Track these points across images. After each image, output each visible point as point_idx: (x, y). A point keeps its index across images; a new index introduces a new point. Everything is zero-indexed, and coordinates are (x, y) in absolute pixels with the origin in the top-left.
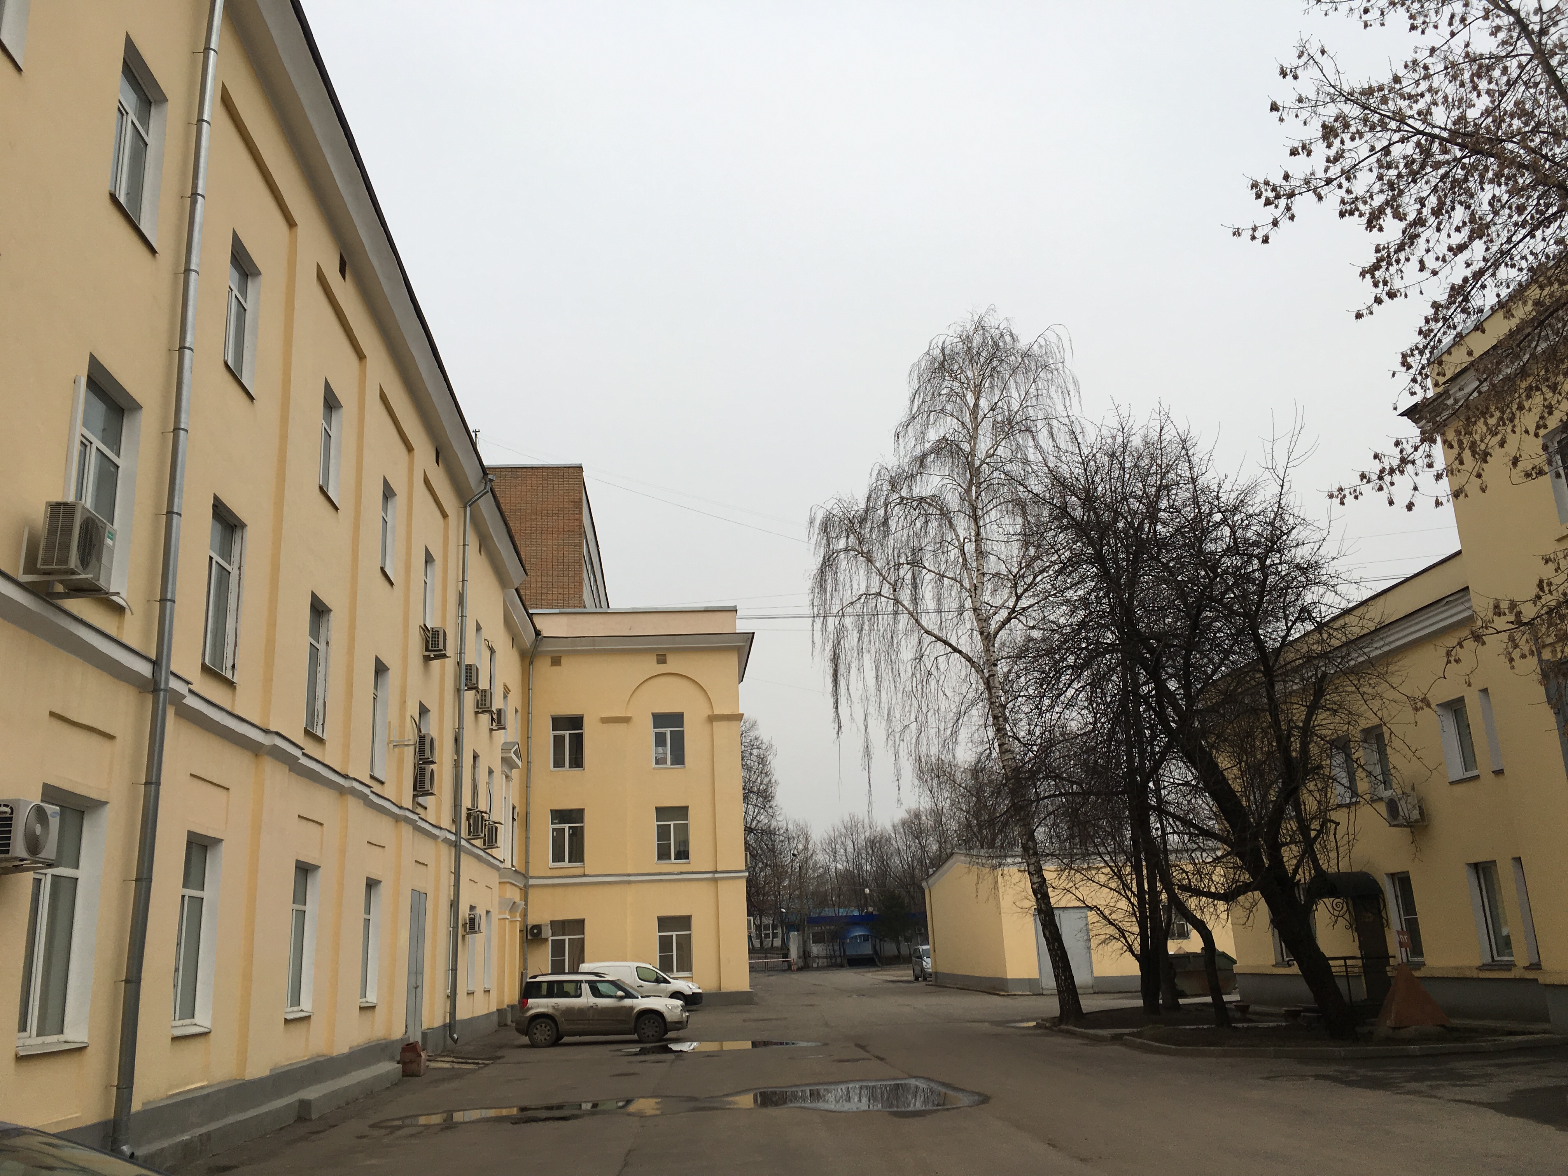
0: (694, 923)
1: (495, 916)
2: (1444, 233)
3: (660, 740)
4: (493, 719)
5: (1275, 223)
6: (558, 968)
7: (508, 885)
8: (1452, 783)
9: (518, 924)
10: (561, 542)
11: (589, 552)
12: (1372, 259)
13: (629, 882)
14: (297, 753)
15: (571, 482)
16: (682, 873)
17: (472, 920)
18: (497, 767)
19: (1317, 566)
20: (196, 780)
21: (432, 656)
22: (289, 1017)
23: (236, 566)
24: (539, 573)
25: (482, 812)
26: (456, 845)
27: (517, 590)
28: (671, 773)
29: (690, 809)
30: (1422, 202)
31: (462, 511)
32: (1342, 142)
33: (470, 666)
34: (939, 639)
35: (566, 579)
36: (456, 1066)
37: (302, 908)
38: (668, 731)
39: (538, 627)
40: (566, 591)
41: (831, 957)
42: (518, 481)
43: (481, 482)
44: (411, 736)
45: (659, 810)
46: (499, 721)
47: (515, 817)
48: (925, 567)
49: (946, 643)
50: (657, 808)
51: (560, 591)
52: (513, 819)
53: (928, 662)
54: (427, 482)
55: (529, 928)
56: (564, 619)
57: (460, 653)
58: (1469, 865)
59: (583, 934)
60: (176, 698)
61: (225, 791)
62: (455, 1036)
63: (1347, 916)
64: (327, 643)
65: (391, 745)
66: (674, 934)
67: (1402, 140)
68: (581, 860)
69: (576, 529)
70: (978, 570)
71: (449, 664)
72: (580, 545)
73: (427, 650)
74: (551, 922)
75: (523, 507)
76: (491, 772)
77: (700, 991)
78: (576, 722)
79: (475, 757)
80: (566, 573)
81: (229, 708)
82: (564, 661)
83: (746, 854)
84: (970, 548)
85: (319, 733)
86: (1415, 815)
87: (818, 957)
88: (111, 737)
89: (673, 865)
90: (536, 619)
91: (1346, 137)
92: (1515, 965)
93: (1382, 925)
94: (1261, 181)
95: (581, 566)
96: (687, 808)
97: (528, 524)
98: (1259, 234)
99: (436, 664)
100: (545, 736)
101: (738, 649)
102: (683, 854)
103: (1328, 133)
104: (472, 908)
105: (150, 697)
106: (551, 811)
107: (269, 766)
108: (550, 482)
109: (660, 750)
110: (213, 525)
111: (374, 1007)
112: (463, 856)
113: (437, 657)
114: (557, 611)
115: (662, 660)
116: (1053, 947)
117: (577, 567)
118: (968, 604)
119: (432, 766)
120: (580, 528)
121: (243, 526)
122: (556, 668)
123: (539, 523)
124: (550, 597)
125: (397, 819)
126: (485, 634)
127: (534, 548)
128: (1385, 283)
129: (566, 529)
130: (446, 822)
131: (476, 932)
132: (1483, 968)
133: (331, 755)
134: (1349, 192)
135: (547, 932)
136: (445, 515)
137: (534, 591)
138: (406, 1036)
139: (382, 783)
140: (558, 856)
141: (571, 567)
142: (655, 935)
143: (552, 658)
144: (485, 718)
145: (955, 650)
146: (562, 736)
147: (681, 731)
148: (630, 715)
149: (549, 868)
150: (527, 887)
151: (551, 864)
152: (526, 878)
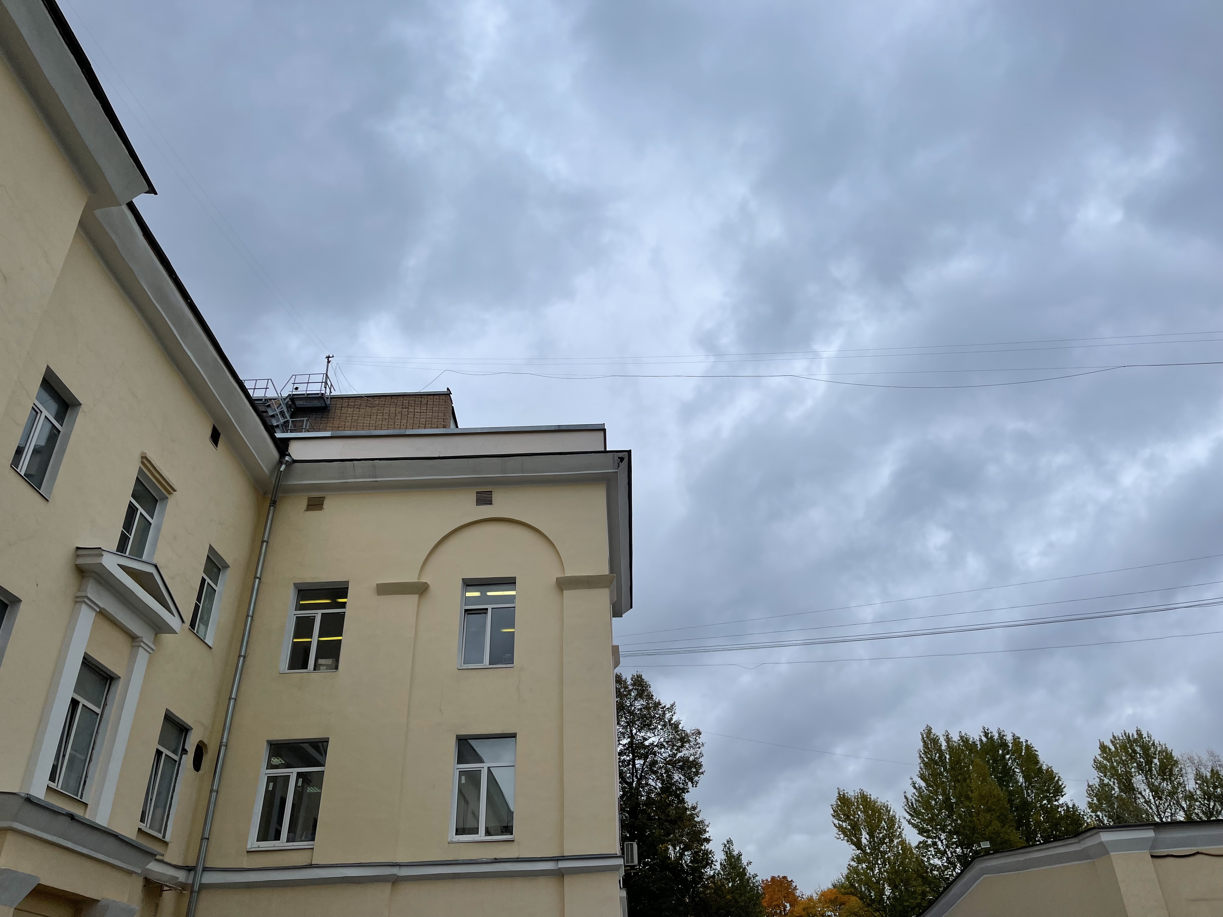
13: (395, 881)
16: (496, 861)
28: (488, 679)
39: (288, 452)
45: (461, 741)
50: (458, 739)
56: (337, 445)
68: (310, 836)
78: (337, 594)
82: (326, 503)
89: (482, 845)
90: (288, 444)
96: (512, 737)
100: (280, 618)
101: (608, 480)
102: (502, 825)
106: (268, 742)
115: (485, 498)
122: (313, 514)
140: (268, 830)
143: (310, 499)
146: (311, 617)
147: (510, 608)
148: (425, 581)
149: (248, 852)
150: (196, 888)
151: (253, 843)
152: (187, 868)
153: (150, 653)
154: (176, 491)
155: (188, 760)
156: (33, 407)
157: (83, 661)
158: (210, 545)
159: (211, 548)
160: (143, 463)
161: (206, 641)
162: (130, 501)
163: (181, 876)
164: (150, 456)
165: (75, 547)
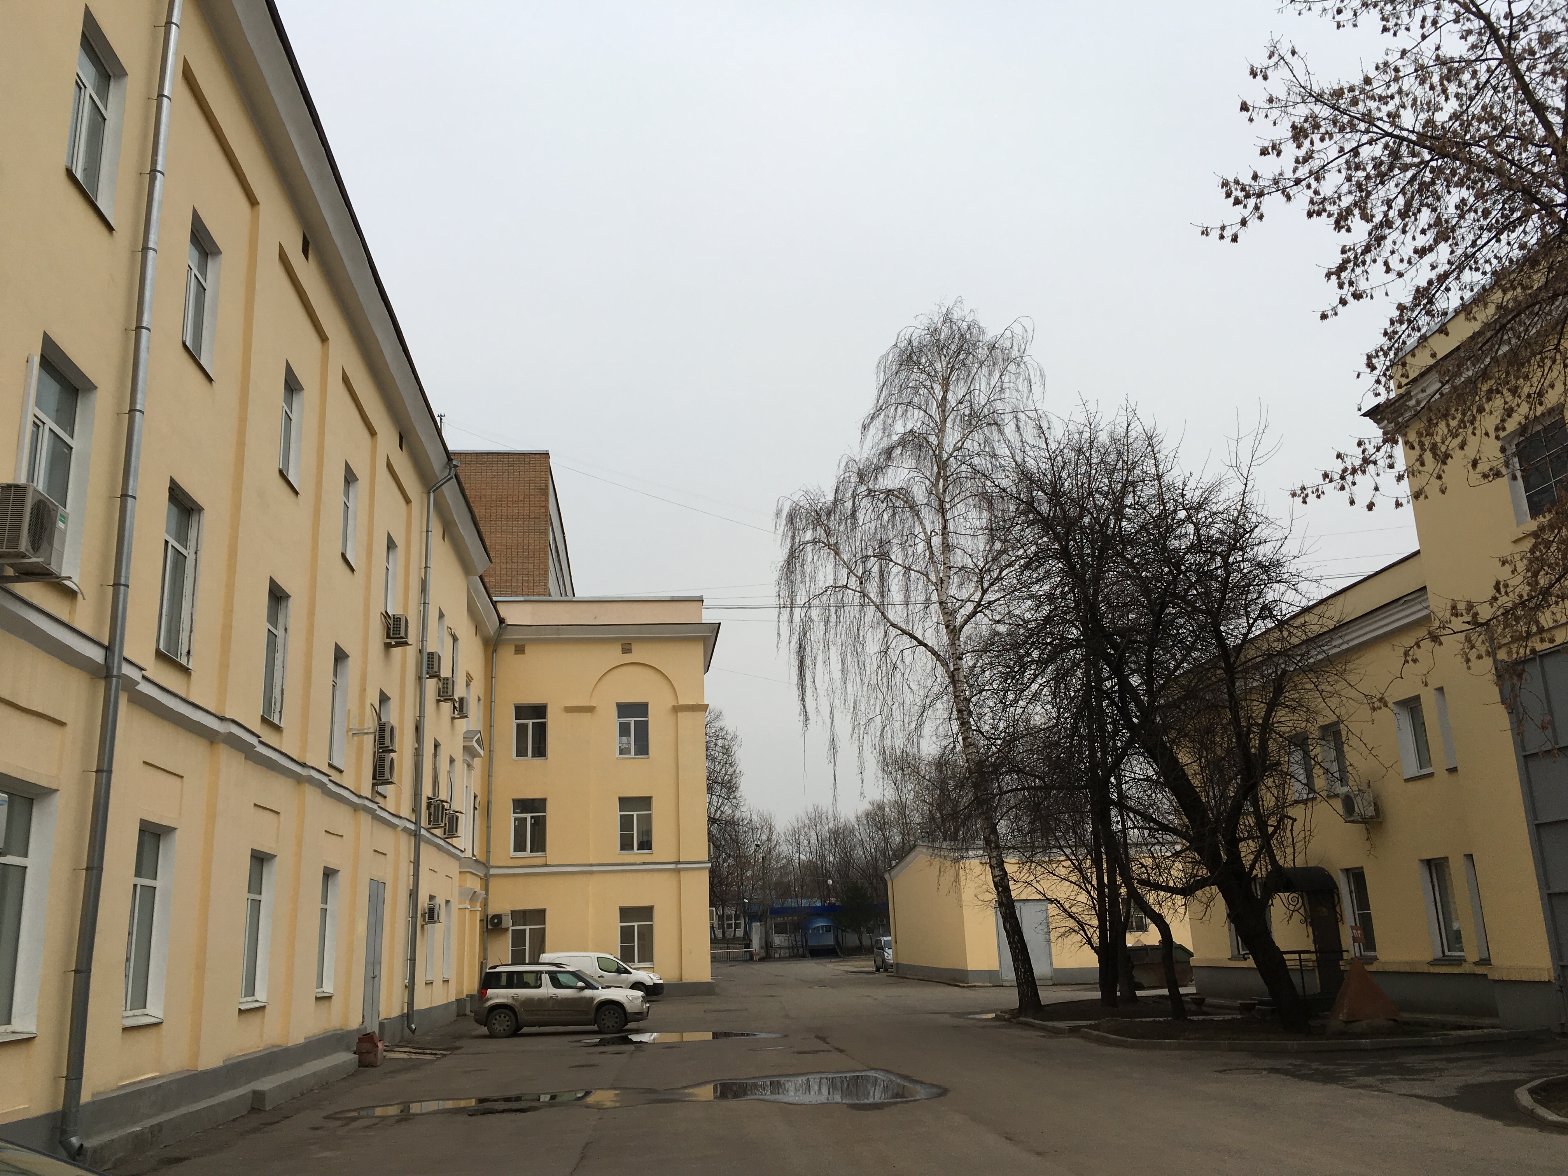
0: (656, 914)
1: (455, 905)
2: (1409, 236)
3: (624, 730)
4: (455, 707)
5: (1244, 223)
6: (518, 958)
7: (468, 874)
8: (1407, 780)
9: (478, 913)
10: (526, 529)
11: (555, 539)
12: (1338, 259)
13: (591, 873)
14: (254, 741)
15: (537, 468)
16: (644, 864)
17: (431, 911)
18: (459, 755)
19: (1278, 564)
20: (149, 768)
21: (393, 643)
22: (243, 1007)
23: (192, 551)
24: (504, 560)
25: (442, 801)
26: (416, 835)
27: (481, 577)
28: (635, 764)
29: (653, 799)
30: (1389, 203)
31: (425, 496)
32: (1312, 143)
33: (432, 653)
34: (904, 632)
35: (531, 566)
36: (414, 1056)
37: (257, 897)
38: (632, 721)
39: (502, 615)
40: (531, 578)
41: (793, 947)
42: (484, 467)
43: (445, 467)
44: (371, 724)
45: (622, 800)
46: (461, 710)
47: (477, 806)
48: (891, 560)
49: (912, 636)
50: (621, 799)
51: (525, 578)
52: (475, 808)
53: (893, 655)
54: (389, 466)
55: (489, 917)
56: (528, 607)
57: (422, 641)
58: (1422, 861)
59: (544, 923)
60: (129, 685)
61: (179, 779)
62: (413, 1026)
63: (1302, 911)
64: (286, 629)
65: (350, 733)
66: (636, 924)
67: (1370, 142)
68: (543, 850)
69: (542, 516)
70: (945, 564)
71: (411, 652)
72: (546, 533)
73: (388, 637)
74: (512, 912)
75: (489, 492)
76: (452, 761)
77: (661, 981)
78: (539, 711)
79: (437, 746)
80: (531, 560)
81: (183, 695)
82: (528, 650)
83: (709, 845)
84: (936, 541)
85: (276, 721)
86: (1371, 811)
87: (780, 948)
88: (61, 724)
89: (636, 855)
90: (500, 607)
91: (1316, 137)
92: (1465, 961)
93: (1337, 918)
94: (1231, 179)
95: (546, 553)
96: (650, 798)
97: (494, 510)
98: (1228, 233)
99: (397, 651)
100: (507, 725)
101: (704, 639)
102: (646, 845)
103: (1298, 134)
104: (432, 898)
105: (102, 684)
106: (513, 800)
107: (224, 753)
108: (516, 468)
109: (624, 739)
110: (169, 509)
111: (330, 997)
112: (423, 846)
113: (398, 645)
114: (522, 599)
115: (627, 649)
116: (1014, 939)
117: (542, 555)
118: (934, 597)
119: (392, 755)
120: (546, 515)
121: (200, 510)
122: (519, 657)
123: (504, 510)
124: (514, 584)
125: (356, 808)
126: (447, 621)
127: (499, 535)
128: (1351, 283)
129: (532, 516)
130: (405, 811)
131: (435, 922)
132: (1434, 963)
133: (289, 743)
134: (1316, 192)
135: (507, 922)
136: (408, 501)
137: (498, 578)
138: (363, 1026)
139: (341, 771)
140: (519, 846)
141: (537, 555)
142: (616, 925)
143: (516, 646)
144: (447, 707)
145: (921, 643)
146: (526, 725)
147: (645, 721)
148: (593, 704)
149: (511, 858)
150: (488, 876)
151: (512, 853)
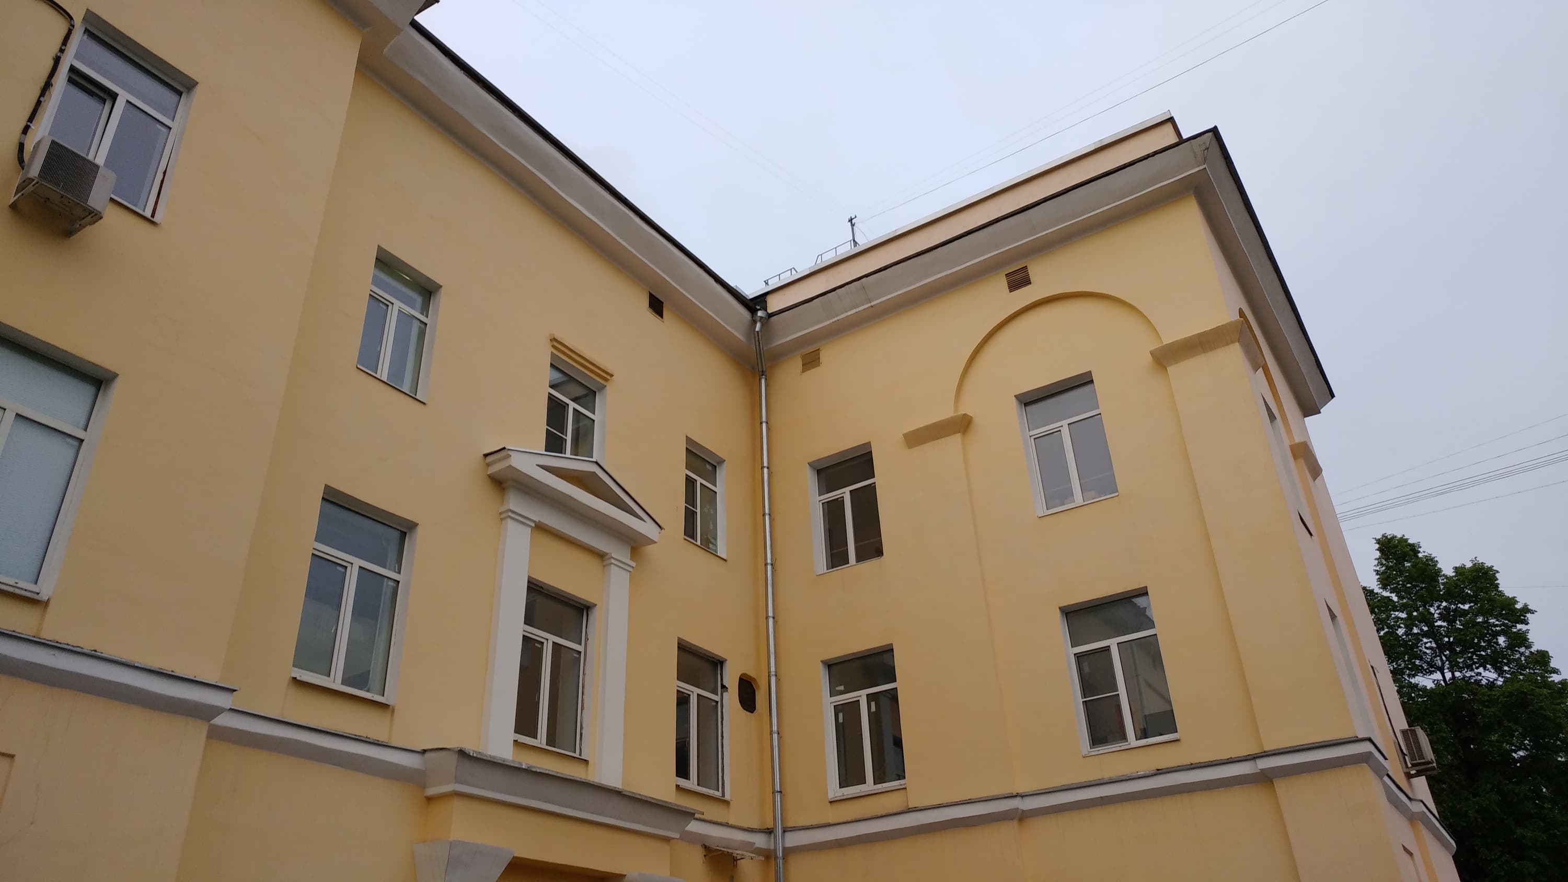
3: (1048, 455)
13: (1022, 817)
16: (1159, 772)
28: (1089, 520)
29: (1150, 593)
45: (1071, 613)
50: (1066, 612)
68: (899, 773)
78: (861, 463)
82: (824, 356)
89: (1134, 753)
96: (1142, 593)
100: (805, 510)
102: (1158, 720)
106: (824, 662)
109: (1054, 471)
115: (1018, 278)
122: (811, 373)
140: (849, 771)
143: (804, 357)
146: (839, 499)
147: (1096, 417)
148: (964, 413)
149: (831, 802)
150: (780, 854)
151: (834, 790)
152: (767, 831)
153: (630, 572)
154: (613, 376)
155: (731, 699)
156: (370, 295)
157: (528, 586)
158: (687, 436)
159: (688, 440)
160: (553, 346)
161: (719, 554)
162: (549, 393)
163: (760, 841)
164: (559, 336)
165: (482, 455)
